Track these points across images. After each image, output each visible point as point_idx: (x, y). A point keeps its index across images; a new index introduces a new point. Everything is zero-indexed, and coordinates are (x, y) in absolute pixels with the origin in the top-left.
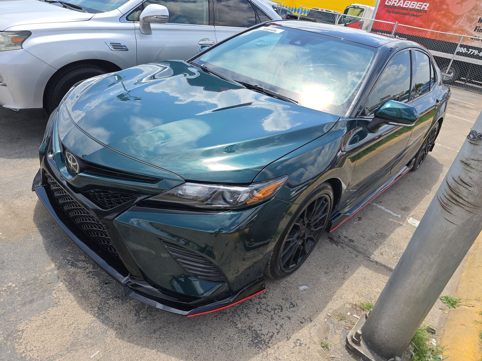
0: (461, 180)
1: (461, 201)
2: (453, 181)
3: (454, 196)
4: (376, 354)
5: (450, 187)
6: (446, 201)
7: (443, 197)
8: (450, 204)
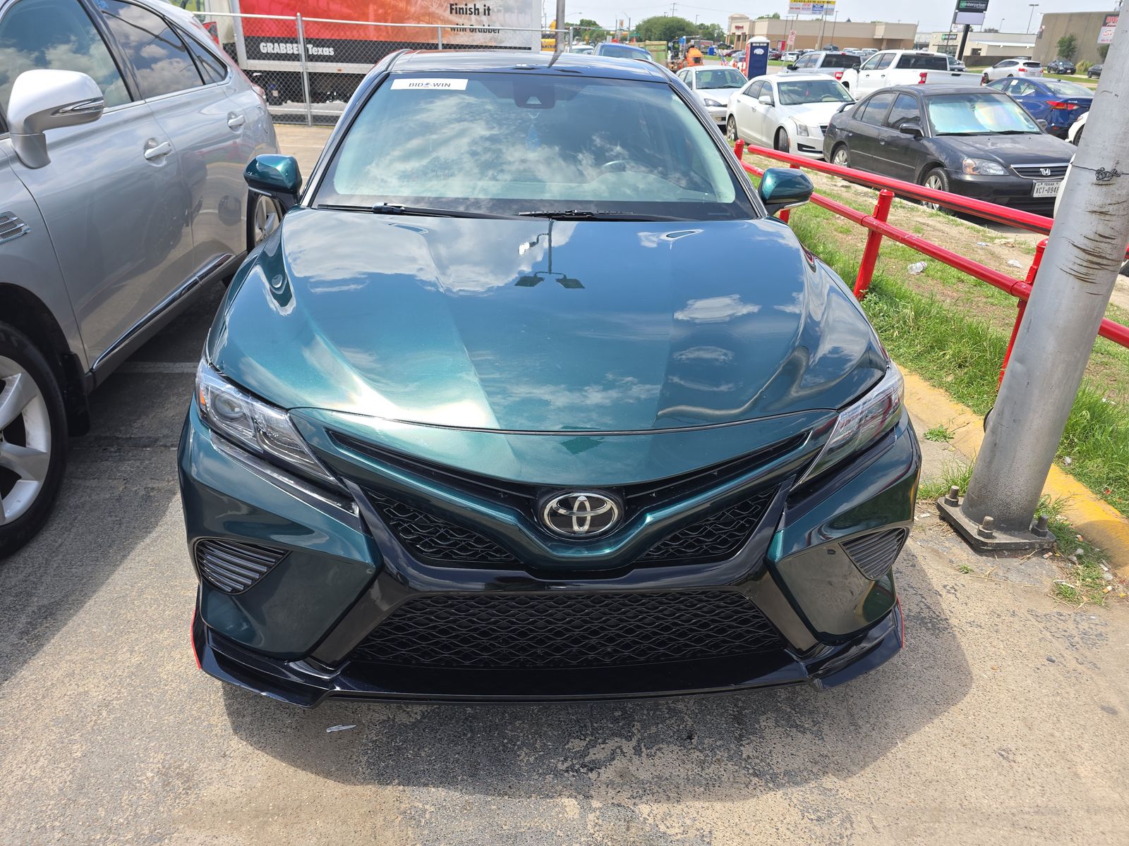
0: (1100, 235)
1: (1105, 262)
2: (1087, 241)
3: (1095, 259)
4: (1016, 533)
5: (1084, 250)
6: (1083, 270)
7: (1076, 267)
8: (1091, 271)
